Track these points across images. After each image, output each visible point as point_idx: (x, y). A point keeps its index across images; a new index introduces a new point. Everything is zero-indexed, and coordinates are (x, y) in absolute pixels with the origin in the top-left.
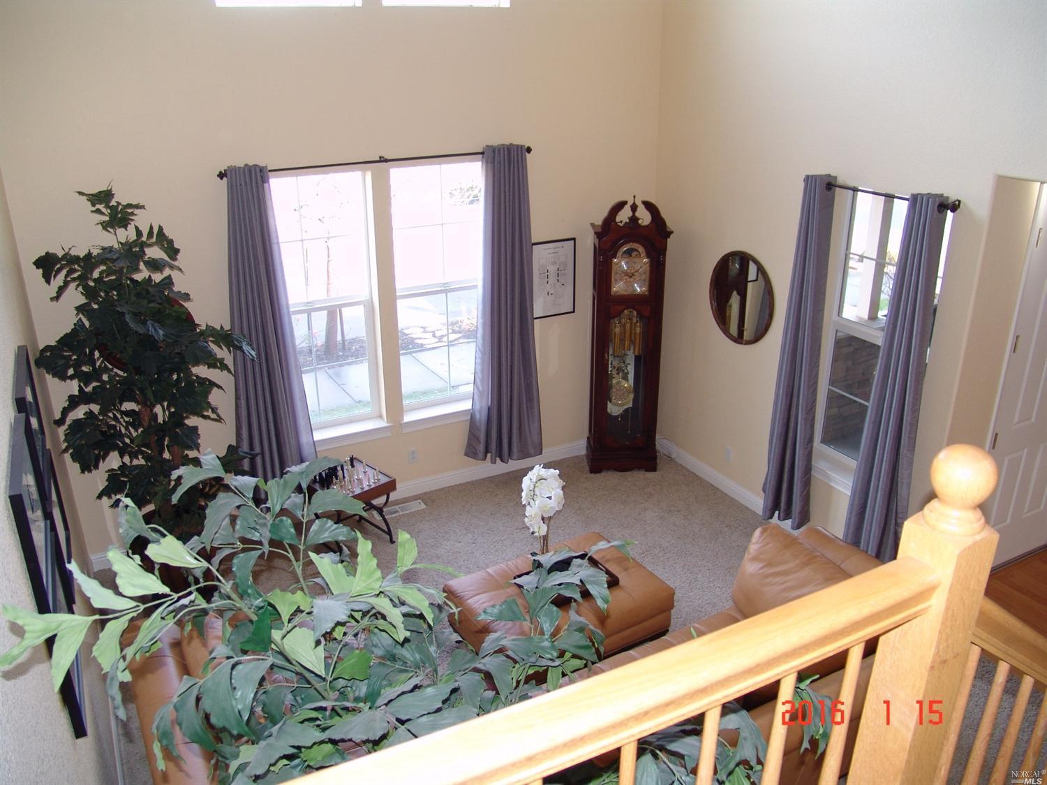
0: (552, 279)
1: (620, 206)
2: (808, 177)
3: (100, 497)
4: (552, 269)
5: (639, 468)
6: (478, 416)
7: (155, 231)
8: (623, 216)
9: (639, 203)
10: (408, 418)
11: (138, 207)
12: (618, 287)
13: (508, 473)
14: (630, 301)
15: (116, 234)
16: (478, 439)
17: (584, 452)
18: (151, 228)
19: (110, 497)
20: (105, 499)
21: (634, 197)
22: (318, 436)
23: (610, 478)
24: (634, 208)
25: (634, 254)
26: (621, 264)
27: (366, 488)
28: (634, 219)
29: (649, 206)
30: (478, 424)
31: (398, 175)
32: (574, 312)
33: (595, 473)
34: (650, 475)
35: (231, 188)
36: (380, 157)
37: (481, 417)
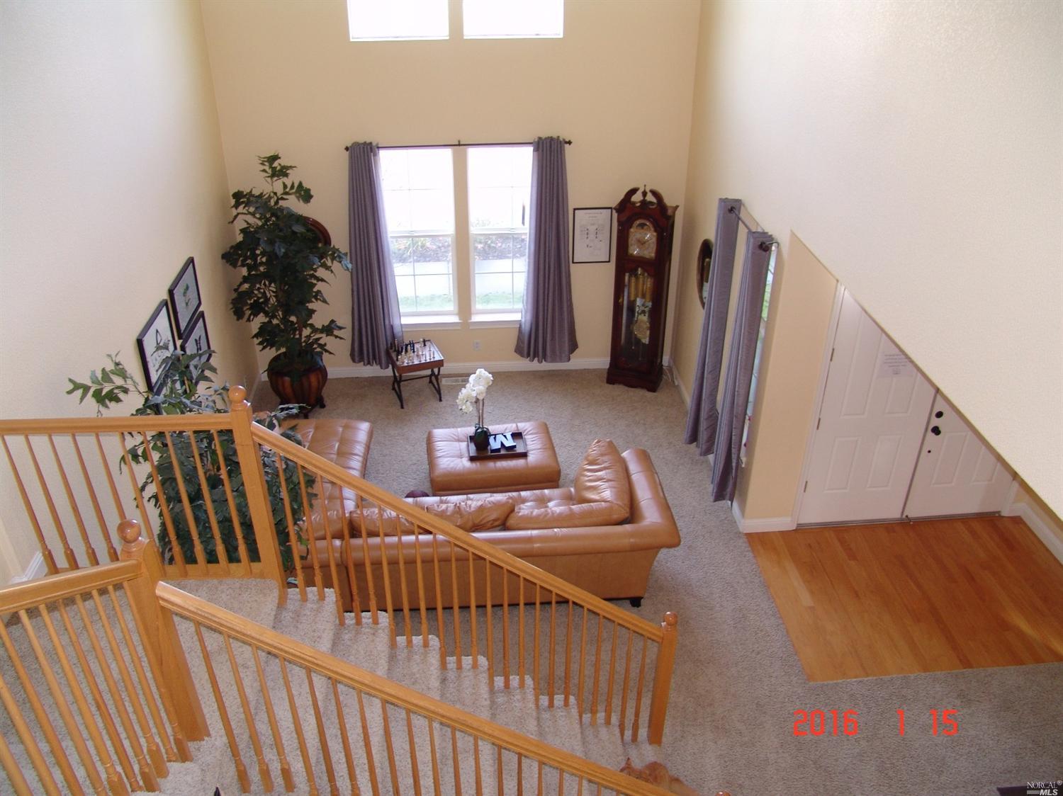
0: (592, 236)
1: (634, 191)
2: (720, 199)
3: (253, 337)
4: (592, 229)
5: (642, 387)
6: (523, 326)
7: (296, 185)
8: (637, 198)
9: (648, 190)
10: (476, 318)
11: (291, 167)
12: (635, 251)
13: (549, 371)
14: (640, 262)
15: (272, 185)
16: (523, 343)
17: (608, 366)
18: (293, 183)
19: (257, 338)
20: (255, 339)
21: (645, 186)
22: (405, 321)
23: (619, 390)
24: (644, 194)
25: (645, 227)
26: (635, 234)
27: (423, 361)
28: (644, 202)
29: (654, 193)
30: (523, 331)
31: (472, 152)
32: (609, 262)
33: (610, 384)
34: (649, 395)
35: (351, 157)
36: (459, 141)
37: (526, 328)
